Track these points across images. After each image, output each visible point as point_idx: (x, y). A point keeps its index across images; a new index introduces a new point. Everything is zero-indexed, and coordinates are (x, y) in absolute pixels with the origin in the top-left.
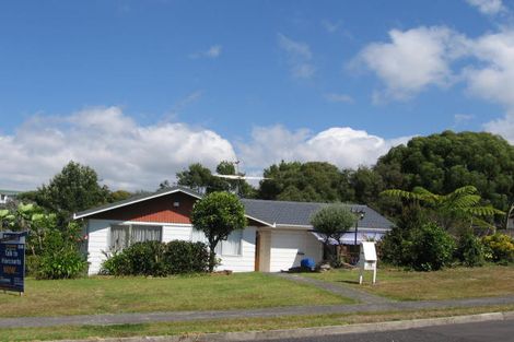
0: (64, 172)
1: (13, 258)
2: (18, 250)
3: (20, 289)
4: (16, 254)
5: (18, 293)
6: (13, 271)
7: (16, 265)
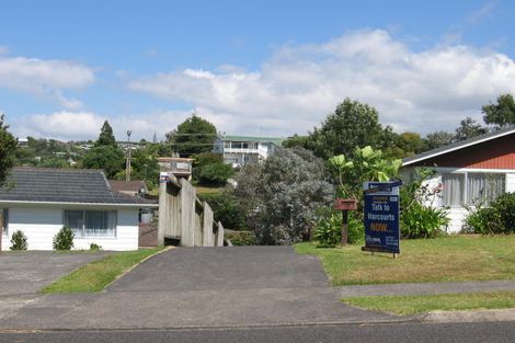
0: (338, 112)
1: (383, 212)
2: (390, 203)
3: (395, 250)
4: (387, 208)
5: (391, 255)
6: (384, 228)
7: (388, 222)
